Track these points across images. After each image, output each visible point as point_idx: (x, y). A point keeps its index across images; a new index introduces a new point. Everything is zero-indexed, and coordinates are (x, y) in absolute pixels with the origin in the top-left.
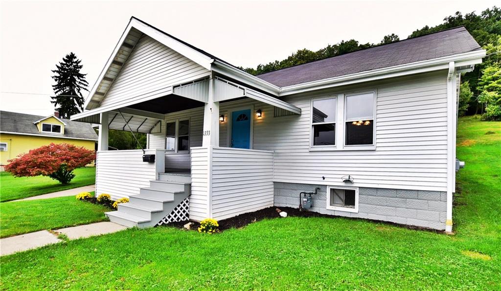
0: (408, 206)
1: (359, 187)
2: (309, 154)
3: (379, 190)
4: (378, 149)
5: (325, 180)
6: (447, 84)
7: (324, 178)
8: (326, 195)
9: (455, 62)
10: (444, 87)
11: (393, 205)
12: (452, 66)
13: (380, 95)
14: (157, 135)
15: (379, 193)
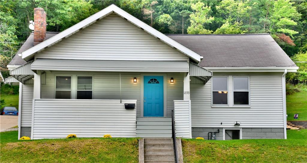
0: (267, 136)
1: (242, 128)
2: (211, 109)
3: (253, 129)
4: (251, 107)
5: (222, 125)
6: (282, 78)
7: (221, 124)
8: (223, 134)
9: (287, 70)
10: (280, 79)
11: (260, 136)
12: (286, 71)
13: (251, 79)
15: (253, 130)
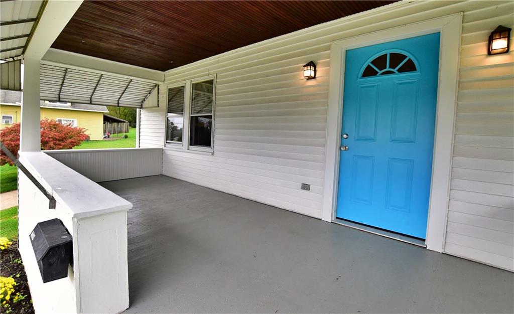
14: (152, 111)
